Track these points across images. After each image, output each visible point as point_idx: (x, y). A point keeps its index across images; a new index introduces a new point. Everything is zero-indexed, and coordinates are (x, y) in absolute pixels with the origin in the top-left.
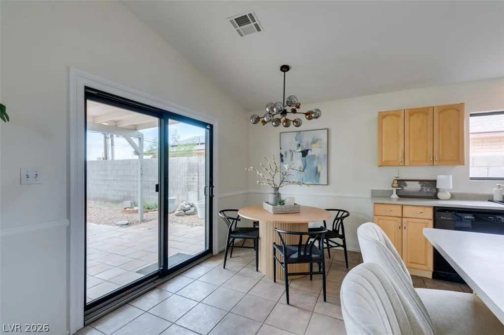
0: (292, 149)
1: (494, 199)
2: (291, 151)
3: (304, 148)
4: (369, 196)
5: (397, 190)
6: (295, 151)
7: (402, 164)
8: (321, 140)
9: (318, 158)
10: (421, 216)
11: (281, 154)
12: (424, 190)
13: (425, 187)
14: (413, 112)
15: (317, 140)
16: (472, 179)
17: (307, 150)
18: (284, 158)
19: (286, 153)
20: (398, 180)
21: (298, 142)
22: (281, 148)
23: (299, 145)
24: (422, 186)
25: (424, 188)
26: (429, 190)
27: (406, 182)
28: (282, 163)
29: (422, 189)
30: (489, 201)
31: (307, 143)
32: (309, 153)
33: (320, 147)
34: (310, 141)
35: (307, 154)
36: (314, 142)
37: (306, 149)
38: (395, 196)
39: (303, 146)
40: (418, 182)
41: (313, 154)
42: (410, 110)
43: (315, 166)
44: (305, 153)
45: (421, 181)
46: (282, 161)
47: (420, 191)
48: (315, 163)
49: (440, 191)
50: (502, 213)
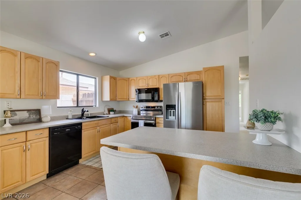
1: (69, 118)
5: (9, 119)
7: (19, 97)
10: (42, 136)
12: (31, 117)
13: (32, 114)
14: (28, 57)
16: (58, 107)
20: (11, 111)
24: (30, 114)
27: (16, 112)
29: (29, 116)
30: (67, 119)
38: (8, 125)
40: (27, 111)
42: (26, 54)
45: (28, 111)
47: (28, 118)
49: (44, 117)
50: (81, 124)
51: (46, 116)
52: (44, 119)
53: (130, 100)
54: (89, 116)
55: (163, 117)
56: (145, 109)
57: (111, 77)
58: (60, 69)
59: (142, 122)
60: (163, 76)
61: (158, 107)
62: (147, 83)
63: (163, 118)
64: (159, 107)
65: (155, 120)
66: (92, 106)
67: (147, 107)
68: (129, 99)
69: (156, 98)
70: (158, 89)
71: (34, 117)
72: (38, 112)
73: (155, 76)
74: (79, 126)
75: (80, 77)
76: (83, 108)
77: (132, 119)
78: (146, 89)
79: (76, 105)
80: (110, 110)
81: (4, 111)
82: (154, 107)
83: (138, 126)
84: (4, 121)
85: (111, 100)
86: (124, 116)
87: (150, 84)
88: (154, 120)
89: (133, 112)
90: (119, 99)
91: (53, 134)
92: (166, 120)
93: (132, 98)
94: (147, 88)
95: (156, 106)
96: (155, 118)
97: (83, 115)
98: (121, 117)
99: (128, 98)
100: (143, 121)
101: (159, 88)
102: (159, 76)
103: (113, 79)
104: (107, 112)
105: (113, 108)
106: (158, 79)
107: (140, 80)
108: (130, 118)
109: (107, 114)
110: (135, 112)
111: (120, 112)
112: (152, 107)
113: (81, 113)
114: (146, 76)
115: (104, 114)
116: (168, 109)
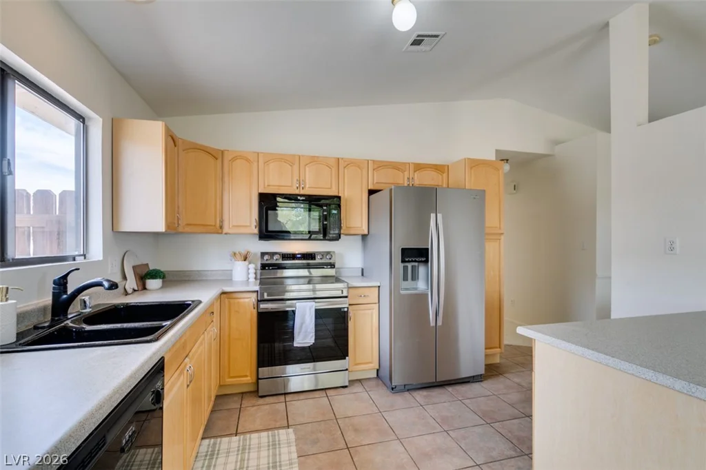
53: (225, 230)
56: (280, 261)
57: (168, 133)
60: (351, 163)
62: (296, 176)
65: (348, 296)
67: (285, 256)
68: (221, 227)
73: (325, 158)
77: (263, 300)
78: (302, 195)
82: (311, 256)
86: (223, 293)
87: (307, 181)
89: (231, 275)
92: (402, 292)
93: (234, 223)
94: (297, 192)
95: (319, 253)
96: (348, 289)
99: (219, 222)
101: (339, 197)
103: (173, 145)
106: (334, 170)
107: (272, 166)
108: (248, 300)
112: (306, 256)
114: (294, 156)
115: (126, 293)
116: (407, 260)
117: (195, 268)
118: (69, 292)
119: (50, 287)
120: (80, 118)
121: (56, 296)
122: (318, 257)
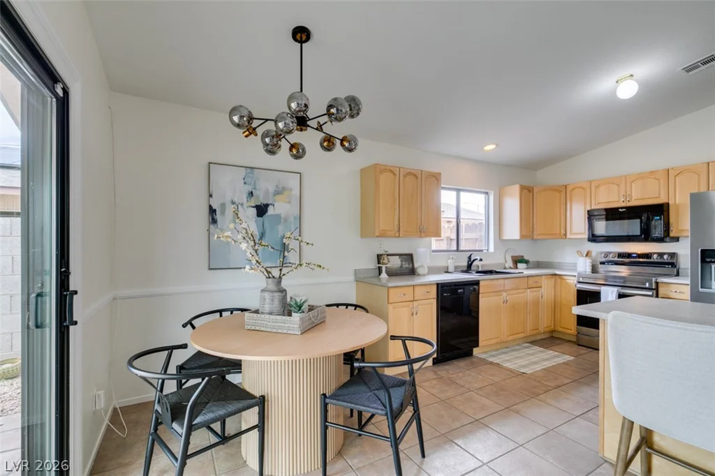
0: (236, 200)
1: (449, 271)
2: (233, 203)
3: (261, 199)
4: (352, 278)
6: (242, 205)
8: (291, 190)
9: (286, 220)
11: (210, 207)
12: (404, 266)
13: (404, 261)
14: (407, 173)
15: (284, 189)
16: (434, 251)
17: (267, 206)
18: (218, 217)
19: (223, 206)
20: (388, 255)
21: (248, 188)
22: (211, 196)
23: (251, 194)
24: (402, 261)
25: (404, 263)
26: (407, 266)
28: (212, 226)
29: (402, 264)
30: (446, 272)
31: (267, 192)
32: (271, 211)
33: (289, 203)
34: (272, 189)
35: (266, 211)
36: (277, 193)
37: (265, 202)
38: (384, 275)
39: (258, 197)
40: (398, 257)
41: (277, 212)
43: (280, 234)
44: (261, 210)
45: (400, 255)
46: (214, 221)
47: (401, 267)
48: (281, 229)
49: (419, 267)
50: (477, 283)
51: (422, 266)
52: (420, 271)
53: (568, 236)
54: (480, 269)
55: (689, 282)
56: (616, 259)
57: (523, 188)
58: (442, 186)
59: (612, 292)
61: (661, 255)
62: (623, 192)
63: (689, 287)
64: (665, 257)
65: (657, 289)
66: (482, 251)
67: (620, 255)
68: (565, 235)
69: (658, 231)
70: (665, 208)
71: (406, 265)
72: (409, 257)
73: (652, 172)
74: (476, 287)
75: (462, 194)
76: (469, 254)
77: (579, 282)
78: (622, 208)
79: (455, 249)
80: (517, 261)
81: (378, 255)
82: (648, 256)
83: (600, 301)
84: (378, 270)
85: (522, 236)
86: (555, 275)
87: (634, 195)
88: (652, 289)
89: (576, 266)
90: (540, 234)
91: (442, 295)
92: (701, 290)
93: (574, 231)
94: (624, 205)
95: (655, 253)
96: (657, 283)
97: (469, 266)
98: (546, 277)
99: (563, 232)
100: (615, 289)
101: (668, 203)
102: (668, 170)
103: (528, 192)
104: (510, 263)
105: (522, 255)
106: (663, 181)
107: (602, 188)
108: (572, 281)
109: (511, 268)
110: (584, 266)
111: (538, 265)
112: (640, 256)
113: (466, 264)
114: (621, 176)
115: (505, 268)
116: (708, 260)
117: (557, 261)
118: (472, 260)
119: (467, 259)
120: (487, 193)
121: (468, 262)
122: (655, 256)
